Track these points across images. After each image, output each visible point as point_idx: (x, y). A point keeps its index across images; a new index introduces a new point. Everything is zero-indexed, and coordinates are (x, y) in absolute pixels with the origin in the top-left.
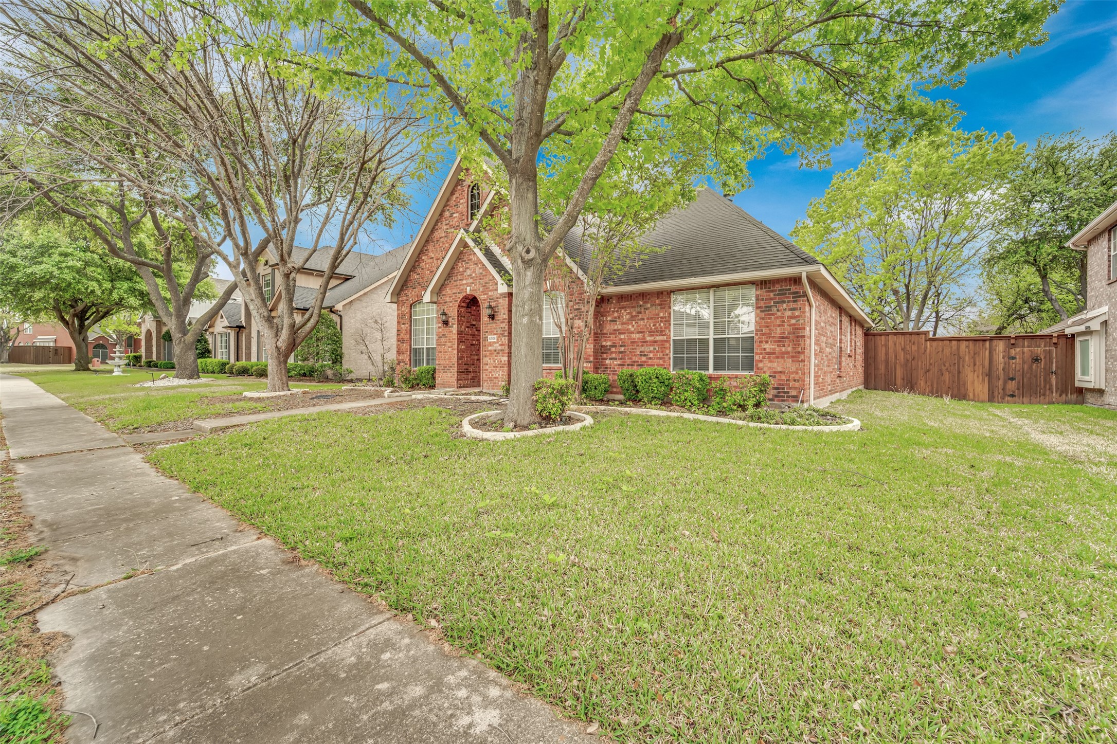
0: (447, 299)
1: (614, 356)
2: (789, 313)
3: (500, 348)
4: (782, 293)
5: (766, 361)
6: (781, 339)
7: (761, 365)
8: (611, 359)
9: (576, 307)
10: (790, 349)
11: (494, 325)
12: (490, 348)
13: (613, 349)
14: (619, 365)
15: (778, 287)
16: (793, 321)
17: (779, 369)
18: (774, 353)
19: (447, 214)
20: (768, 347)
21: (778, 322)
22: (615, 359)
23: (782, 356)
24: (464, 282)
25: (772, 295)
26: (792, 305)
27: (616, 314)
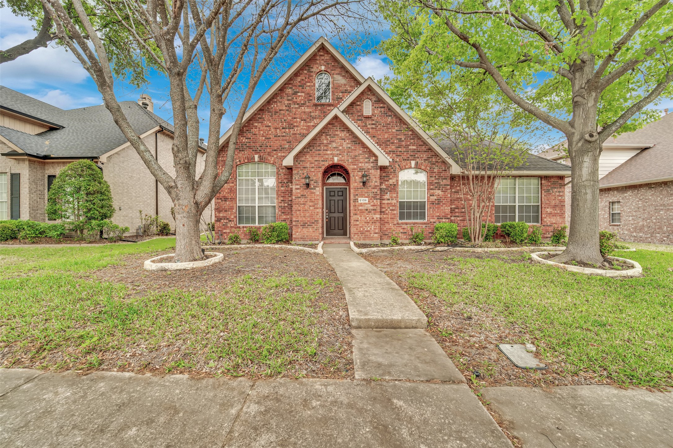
0: (308, 165)
1: (457, 214)
2: (558, 194)
3: (372, 208)
4: (554, 183)
5: (548, 218)
6: (555, 207)
7: (545, 220)
8: (454, 216)
9: (437, 181)
10: (559, 212)
11: (366, 190)
12: (360, 208)
13: (457, 210)
14: (461, 220)
15: (552, 180)
16: (560, 198)
17: (554, 222)
18: (551, 214)
19: (289, 91)
20: (549, 210)
21: (553, 198)
22: (458, 216)
23: (555, 215)
24: (329, 152)
25: (550, 184)
26: (559, 190)
27: (458, 188)
